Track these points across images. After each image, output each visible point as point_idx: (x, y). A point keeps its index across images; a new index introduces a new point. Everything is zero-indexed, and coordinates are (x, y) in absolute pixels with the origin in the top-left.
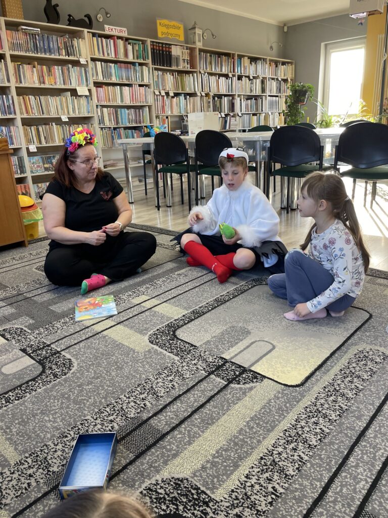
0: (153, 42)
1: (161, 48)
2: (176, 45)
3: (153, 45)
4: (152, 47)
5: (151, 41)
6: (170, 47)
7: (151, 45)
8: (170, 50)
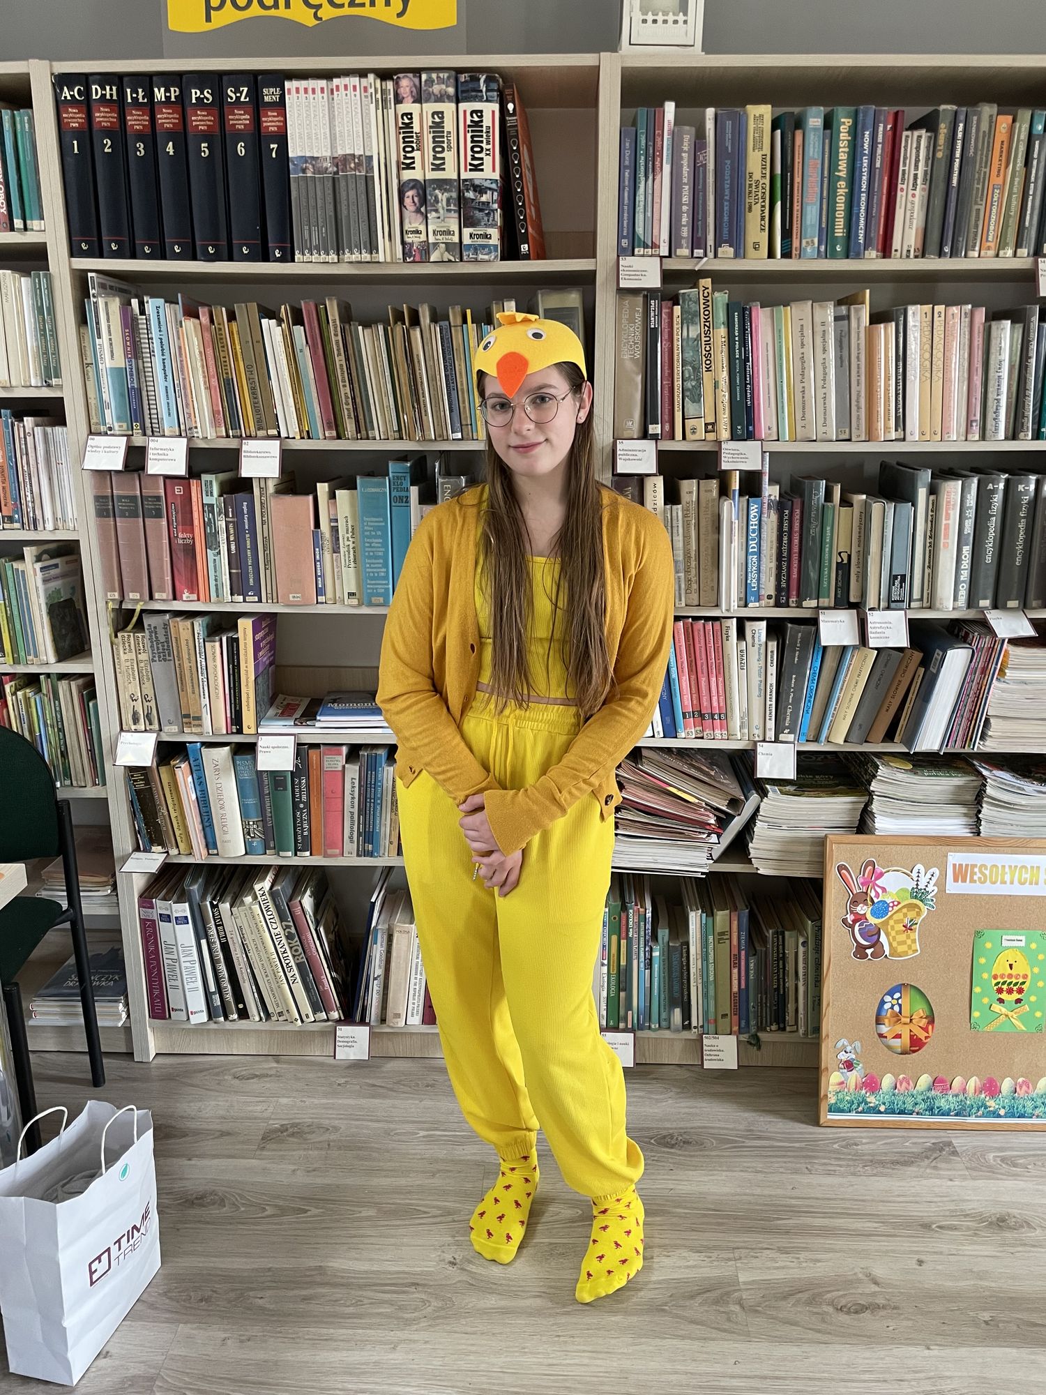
0: (84, 79)
1: (166, 119)
2: (329, 75)
3: (87, 105)
4: (75, 119)
5: (62, 81)
6: (270, 94)
7: (59, 105)
8: (270, 122)
